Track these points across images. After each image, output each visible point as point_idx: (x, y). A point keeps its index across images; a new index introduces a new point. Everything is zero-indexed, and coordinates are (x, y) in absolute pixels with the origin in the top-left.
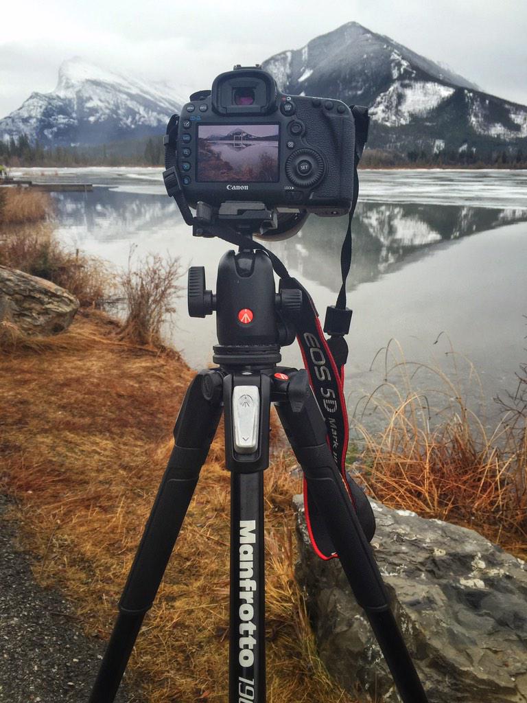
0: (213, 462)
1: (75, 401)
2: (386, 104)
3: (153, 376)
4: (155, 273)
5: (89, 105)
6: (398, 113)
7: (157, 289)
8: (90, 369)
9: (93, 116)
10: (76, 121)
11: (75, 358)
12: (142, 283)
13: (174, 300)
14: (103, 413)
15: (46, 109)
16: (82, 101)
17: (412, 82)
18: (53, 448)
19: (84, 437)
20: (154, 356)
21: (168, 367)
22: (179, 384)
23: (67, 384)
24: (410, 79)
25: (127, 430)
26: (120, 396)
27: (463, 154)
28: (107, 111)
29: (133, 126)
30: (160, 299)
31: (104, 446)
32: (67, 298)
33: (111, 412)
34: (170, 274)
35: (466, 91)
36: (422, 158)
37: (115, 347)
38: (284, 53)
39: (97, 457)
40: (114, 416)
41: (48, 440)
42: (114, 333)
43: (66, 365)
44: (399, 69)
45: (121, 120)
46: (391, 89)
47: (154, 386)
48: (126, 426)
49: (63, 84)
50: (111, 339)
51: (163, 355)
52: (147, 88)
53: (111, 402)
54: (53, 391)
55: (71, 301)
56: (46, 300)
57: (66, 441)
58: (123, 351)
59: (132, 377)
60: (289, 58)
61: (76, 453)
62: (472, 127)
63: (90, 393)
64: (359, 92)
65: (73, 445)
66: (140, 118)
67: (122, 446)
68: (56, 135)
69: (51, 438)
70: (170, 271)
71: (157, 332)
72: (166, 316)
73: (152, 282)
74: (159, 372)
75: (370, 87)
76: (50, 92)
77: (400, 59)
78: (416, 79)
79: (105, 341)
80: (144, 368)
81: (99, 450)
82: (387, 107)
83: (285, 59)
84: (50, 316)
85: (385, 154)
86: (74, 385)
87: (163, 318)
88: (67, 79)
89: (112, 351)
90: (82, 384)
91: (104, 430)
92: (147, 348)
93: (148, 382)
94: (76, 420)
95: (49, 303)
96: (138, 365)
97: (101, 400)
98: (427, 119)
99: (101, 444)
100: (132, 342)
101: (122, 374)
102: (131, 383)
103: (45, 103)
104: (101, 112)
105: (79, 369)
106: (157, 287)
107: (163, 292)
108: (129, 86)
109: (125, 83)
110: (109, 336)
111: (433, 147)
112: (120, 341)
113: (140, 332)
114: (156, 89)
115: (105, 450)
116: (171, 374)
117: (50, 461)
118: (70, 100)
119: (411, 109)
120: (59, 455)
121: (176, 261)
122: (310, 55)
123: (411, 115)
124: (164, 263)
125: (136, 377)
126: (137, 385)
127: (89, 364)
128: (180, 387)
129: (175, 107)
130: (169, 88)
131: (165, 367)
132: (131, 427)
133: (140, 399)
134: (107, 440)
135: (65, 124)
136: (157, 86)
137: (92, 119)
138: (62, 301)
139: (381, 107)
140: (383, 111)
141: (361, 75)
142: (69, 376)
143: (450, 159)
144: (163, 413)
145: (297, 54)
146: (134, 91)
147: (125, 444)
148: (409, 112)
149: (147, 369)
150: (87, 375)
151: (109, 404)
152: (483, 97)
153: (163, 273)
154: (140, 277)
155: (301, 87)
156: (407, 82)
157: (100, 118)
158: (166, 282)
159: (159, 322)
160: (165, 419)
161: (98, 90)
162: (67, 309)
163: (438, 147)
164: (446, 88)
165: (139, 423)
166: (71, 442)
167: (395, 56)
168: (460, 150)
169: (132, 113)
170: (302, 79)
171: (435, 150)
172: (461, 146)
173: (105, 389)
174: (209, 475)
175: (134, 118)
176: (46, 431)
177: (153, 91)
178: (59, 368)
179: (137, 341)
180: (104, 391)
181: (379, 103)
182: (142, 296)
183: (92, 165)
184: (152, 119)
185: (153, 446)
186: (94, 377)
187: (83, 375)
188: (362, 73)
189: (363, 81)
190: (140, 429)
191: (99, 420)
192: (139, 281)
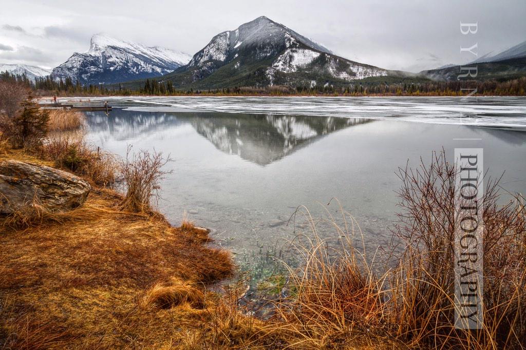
0: (186, 302)
1: (83, 261)
2: (283, 61)
3: (143, 235)
4: (145, 164)
5: (110, 60)
6: (290, 66)
7: (147, 174)
8: (97, 234)
9: (113, 66)
10: (102, 70)
11: (87, 226)
12: (136, 171)
13: (159, 180)
14: (105, 268)
15: (83, 62)
16: (105, 58)
17: (297, 50)
18: (60, 305)
19: (88, 290)
20: (145, 220)
21: (154, 228)
22: (162, 239)
23: (79, 247)
24: (296, 48)
25: (122, 280)
26: (118, 252)
27: (326, 89)
28: (121, 64)
29: (137, 73)
30: (149, 180)
31: (103, 298)
32: (81, 184)
33: (111, 267)
34: (155, 164)
35: (326, 55)
36: (304, 90)
37: (117, 216)
38: (225, 32)
39: (95, 308)
40: (113, 270)
41: (57, 297)
42: (117, 205)
43: (80, 232)
44: (290, 42)
45: (130, 69)
46: (286, 53)
47: (144, 243)
48: (122, 277)
49: (94, 48)
50: (114, 210)
51: (152, 218)
52: (145, 51)
53: (111, 258)
54: (67, 254)
55: (84, 186)
56: (65, 186)
57: (72, 297)
58: (123, 218)
59: (128, 237)
60: (228, 35)
61: (79, 307)
62: (330, 74)
63: (96, 252)
64: (268, 55)
65: (77, 301)
66: (141, 68)
67: (117, 296)
68: (90, 78)
69: (60, 295)
70: (155, 162)
71: (147, 203)
72: (154, 192)
73: (143, 170)
74: (148, 232)
75: (274, 52)
76: (85, 52)
77: (290, 36)
78: (299, 48)
79: (110, 211)
80: (137, 230)
81: (98, 302)
82: (284, 63)
83: (226, 35)
84: (69, 197)
85: (284, 88)
86: (84, 247)
87: (151, 193)
88: (96, 45)
89: (115, 218)
90: (91, 246)
91: (104, 283)
92: (140, 215)
93: (140, 240)
94: (82, 277)
95: (68, 188)
96: (133, 228)
97: (104, 257)
98: (306, 69)
99: (100, 296)
100: (129, 211)
101: (121, 235)
102: (128, 242)
103: (82, 59)
104: (117, 65)
105: (90, 234)
106: (146, 173)
107: (151, 176)
108: (134, 49)
109: (132, 48)
110: (114, 207)
111: (310, 84)
112: (121, 210)
113: (135, 204)
114: (151, 51)
115: (103, 301)
116: (156, 232)
117: (56, 318)
118: (98, 58)
119: (297, 64)
120: (65, 310)
121: (159, 155)
122: (240, 34)
123: (297, 67)
124: (151, 157)
125: (130, 237)
126: (131, 243)
127: (97, 230)
128: (163, 242)
129: (163, 62)
130: (159, 51)
131: (152, 228)
132: (126, 277)
133: (134, 254)
134: (106, 291)
135: (95, 71)
136: (151, 50)
137: (112, 68)
138: (77, 186)
139: (281, 63)
140: (282, 65)
141: (269, 45)
142: (81, 241)
143: (319, 91)
144: (150, 263)
145: (232, 33)
146: (138, 52)
147: (120, 293)
148: (296, 65)
149: (139, 230)
150: (95, 239)
151: (110, 260)
152: (335, 58)
153: (150, 164)
154: (135, 167)
155: (236, 51)
156: (294, 49)
157: (117, 68)
158: (153, 169)
159: (148, 195)
160: (152, 267)
161: (116, 52)
162: (81, 192)
163: (313, 84)
164: (315, 52)
165: (132, 273)
166: (76, 298)
167: (287, 35)
168: (325, 86)
169: (136, 65)
170: (236, 47)
171: (312, 86)
172: (325, 84)
173: (107, 249)
174: (183, 314)
175: (138, 68)
176: (56, 290)
177: (149, 53)
178: (74, 234)
179: (133, 210)
180: (107, 250)
181: (280, 60)
182: (137, 179)
183: (112, 95)
184: (149, 68)
185: (141, 292)
186: (100, 240)
187: (92, 239)
188: (269, 44)
189: (270, 48)
190: (132, 278)
191: (101, 274)
192: (134, 169)
